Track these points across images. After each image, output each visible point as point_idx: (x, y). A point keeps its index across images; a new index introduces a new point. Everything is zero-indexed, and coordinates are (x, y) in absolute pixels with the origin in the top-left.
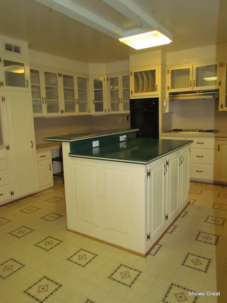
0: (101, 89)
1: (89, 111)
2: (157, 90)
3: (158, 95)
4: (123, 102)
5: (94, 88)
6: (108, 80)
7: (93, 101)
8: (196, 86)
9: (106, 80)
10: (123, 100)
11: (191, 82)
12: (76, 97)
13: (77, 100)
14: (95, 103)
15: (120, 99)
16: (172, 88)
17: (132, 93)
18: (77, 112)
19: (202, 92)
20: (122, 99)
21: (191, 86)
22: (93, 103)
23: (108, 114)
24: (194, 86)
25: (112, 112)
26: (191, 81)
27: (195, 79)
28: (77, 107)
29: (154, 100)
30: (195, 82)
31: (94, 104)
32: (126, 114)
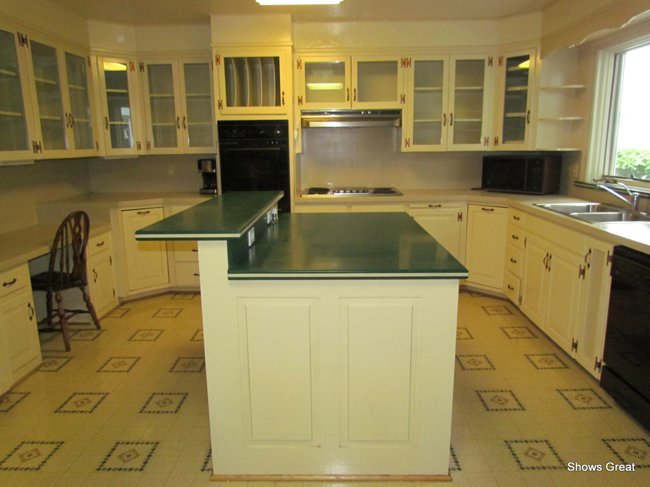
0: (125, 91)
1: (97, 145)
2: (283, 103)
3: (286, 114)
4: (189, 126)
5: (108, 87)
6: (141, 67)
7: (105, 120)
8: (358, 101)
9: (137, 67)
10: (189, 121)
11: (348, 92)
12: (67, 108)
13: (68, 115)
14: (111, 125)
15: (178, 119)
16: (307, 101)
17: (220, 105)
18: (70, 150)
19: (369, 113)
20: (184, 118)
21: (348, 100)
22: (105, 127)
23: (146, 153)
24: (355, 99)
25: (154, 151)
26: (348, 90)
27: (355, 85)
28: (69, 135)
29: (278, 126)
30: (357, 92)
31: (107, 128)
32: (198, 154)
